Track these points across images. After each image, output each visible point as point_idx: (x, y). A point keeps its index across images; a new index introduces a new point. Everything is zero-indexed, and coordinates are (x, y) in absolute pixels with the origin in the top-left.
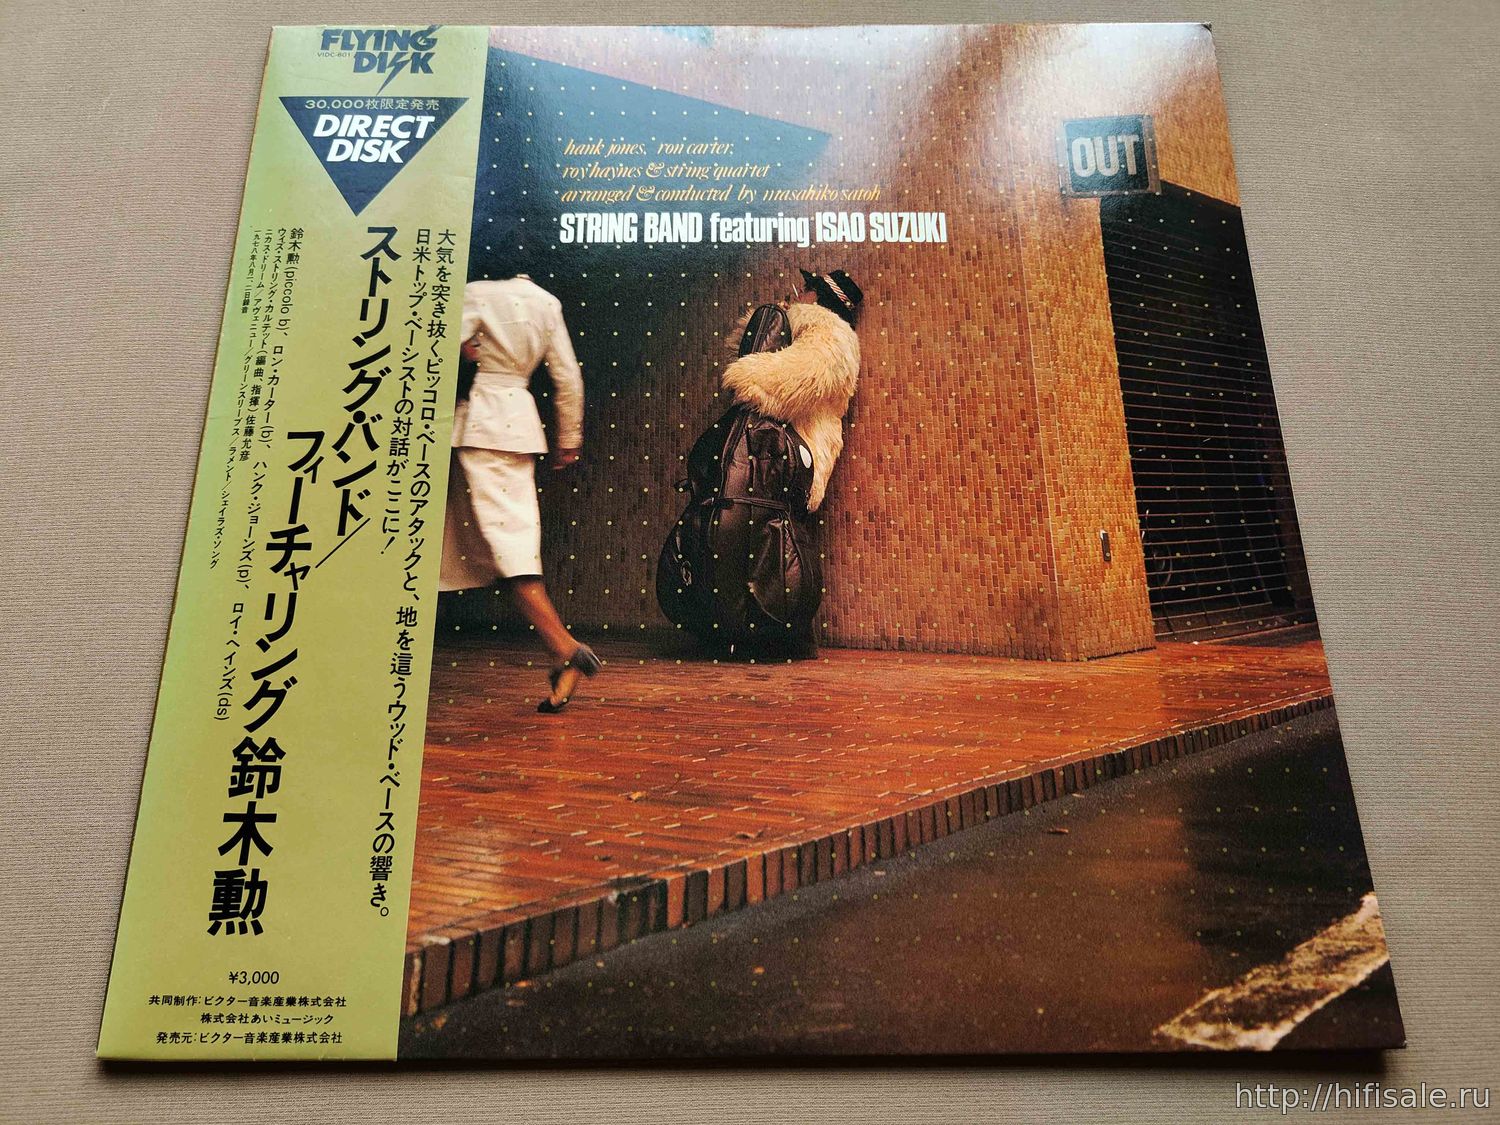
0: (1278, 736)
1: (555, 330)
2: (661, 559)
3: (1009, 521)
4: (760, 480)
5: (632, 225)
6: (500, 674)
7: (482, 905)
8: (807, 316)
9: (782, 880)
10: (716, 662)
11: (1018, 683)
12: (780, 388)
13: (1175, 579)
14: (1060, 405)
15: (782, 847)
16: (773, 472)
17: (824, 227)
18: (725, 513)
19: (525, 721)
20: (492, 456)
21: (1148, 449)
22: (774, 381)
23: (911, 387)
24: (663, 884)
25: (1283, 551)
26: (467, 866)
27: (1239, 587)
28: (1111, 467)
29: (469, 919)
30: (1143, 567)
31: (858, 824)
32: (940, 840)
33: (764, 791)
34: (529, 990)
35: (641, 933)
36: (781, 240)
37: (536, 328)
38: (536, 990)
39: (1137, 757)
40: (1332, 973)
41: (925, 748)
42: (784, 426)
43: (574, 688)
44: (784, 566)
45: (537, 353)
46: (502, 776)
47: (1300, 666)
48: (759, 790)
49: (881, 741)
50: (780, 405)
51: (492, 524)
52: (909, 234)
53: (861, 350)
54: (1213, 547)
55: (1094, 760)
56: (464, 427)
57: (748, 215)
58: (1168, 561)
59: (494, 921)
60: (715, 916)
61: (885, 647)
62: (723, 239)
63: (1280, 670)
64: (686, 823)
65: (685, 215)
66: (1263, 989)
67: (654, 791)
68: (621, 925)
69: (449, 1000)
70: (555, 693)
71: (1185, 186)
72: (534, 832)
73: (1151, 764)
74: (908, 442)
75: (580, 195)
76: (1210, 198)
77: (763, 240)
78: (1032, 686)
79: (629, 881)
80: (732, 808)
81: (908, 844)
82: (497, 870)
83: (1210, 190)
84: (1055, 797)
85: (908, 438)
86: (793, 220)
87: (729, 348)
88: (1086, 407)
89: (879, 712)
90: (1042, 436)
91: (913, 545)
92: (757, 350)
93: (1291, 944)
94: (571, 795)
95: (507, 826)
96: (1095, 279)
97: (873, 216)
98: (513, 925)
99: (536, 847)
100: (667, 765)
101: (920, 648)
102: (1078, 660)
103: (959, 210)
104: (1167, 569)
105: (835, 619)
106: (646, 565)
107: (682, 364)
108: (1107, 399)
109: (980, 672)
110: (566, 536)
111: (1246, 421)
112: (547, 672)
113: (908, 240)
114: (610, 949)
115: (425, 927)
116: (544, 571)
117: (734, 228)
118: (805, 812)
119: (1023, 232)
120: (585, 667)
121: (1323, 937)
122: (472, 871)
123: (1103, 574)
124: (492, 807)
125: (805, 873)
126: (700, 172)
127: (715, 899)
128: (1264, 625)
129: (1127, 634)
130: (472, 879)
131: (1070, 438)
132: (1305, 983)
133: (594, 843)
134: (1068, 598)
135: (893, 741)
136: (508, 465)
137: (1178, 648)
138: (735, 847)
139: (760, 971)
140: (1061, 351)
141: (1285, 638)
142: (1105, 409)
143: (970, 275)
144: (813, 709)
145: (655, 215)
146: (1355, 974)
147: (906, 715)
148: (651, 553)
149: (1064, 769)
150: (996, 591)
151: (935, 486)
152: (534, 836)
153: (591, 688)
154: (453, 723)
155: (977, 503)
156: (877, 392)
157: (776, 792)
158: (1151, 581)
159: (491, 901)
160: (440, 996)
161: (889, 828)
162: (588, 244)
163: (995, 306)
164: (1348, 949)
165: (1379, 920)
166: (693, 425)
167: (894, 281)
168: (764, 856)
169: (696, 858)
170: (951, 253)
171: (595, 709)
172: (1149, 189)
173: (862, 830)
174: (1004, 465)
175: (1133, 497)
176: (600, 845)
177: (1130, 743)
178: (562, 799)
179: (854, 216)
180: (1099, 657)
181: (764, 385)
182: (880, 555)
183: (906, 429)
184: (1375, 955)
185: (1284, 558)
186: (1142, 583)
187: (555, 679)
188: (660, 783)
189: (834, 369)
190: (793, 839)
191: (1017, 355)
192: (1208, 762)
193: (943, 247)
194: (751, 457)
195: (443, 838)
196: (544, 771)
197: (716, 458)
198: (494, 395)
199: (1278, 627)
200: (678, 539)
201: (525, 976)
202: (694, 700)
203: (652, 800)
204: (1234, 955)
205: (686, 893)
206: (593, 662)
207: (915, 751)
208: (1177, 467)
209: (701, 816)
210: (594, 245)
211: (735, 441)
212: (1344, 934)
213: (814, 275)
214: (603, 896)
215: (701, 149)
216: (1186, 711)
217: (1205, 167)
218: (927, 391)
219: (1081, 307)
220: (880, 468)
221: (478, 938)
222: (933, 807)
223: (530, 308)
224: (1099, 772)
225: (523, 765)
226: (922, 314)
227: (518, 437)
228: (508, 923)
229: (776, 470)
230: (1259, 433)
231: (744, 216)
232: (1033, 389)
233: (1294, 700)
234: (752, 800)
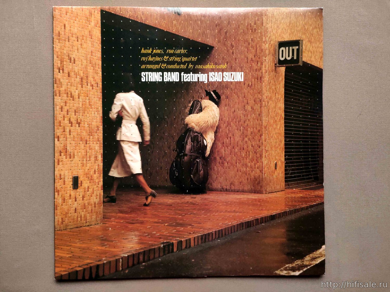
0: (310, 211)
1: (142, 108)
2: (170, 169)
3: (253, 159)
4: (194, 148)
5: (160, 76)
6: (134, 197)
7: (134, 248)
8: (206, 103)
9: (198, 242)
10: (183, 194)
11: (252, 199)
12: (199, 124)
13: (292, 174)
14: (268, 128)
15: (198, 235)
16: (197, 147)
17: (211, 77)
18: (186, 157)
19: (141, 208)
20: (128, 143)
21: (289, 140)
22: (198, 122)
23: (232, 124)
24: (173, 243)
25: (318, 166)
26: (130, 240)
27: (307, 175)
28: (280, 145)
29: (131, 251)
30: (284, 171)
31: (215, 230)
32: (233, 233)
33: (194, 223)
34: (145, 265)
35: (169, 253)
36: (200, 81)
37: (137, 107)
38: (146, 265)
39: (277, 216)
40: (313, 261)
41: (230, 214)
42: (200, 134)
43: (151, 201)
44: (200, 171)
45: (138, 114)
46: (136, 220)
47: (317, 195)
48: (193, 223)
49: (221, 212)
50: (199, 129)
51: (130, 160)
52: (233, 79)
53: (220, 113)
54: (302, 165)
55: (268, 216)
56: (121, 135)
57: (191, 73)
58: (290, 169)
59: (136, 251)
60: (184, 249)
61: (222, 190)
62: (185, 81)
63: (313, 196)
64: (177, 230)
65: (174, 73)
66: (298, 264)
67: (170, 223)
68: (164, 252)
69: (128, 267)
70: (147, 202)
71: (309, 63)
72: (144, 232)
73: (280, 217)
74: (230, 139)
75: (146, 66)
76: (315, 66)
77: (195, 81)
78: (255, 200)
79: (166, 243)
80: (187, 227)
81: (225, 234)
82: (137, 241)
83: (316, 64)
84: (258, 224)
85: (230, 138)
86: (203, 74)
87: (186, 112)
88: (275, 129)
89: (220, 206)
90: (263, 137)
91: (230, 165)
92: (194, 113)
93: (305, 256)
94: (152, 224)
95: (138, 231)
96: (281, 92)
97: (224, 73)
98: (140, 252)
99: (145, 236)
100: (173, 218)
101: (230, 191)
102: (266, 193)
103: (247, 71)
104: (290, 171)
105: (211, 184)
106: (167, 171)
107: (174, 117)
108: (280, 126)
109: (244, 196)
110: (147, 163)
111: (314, 132)
112: (145, 197)
113: (233, 81)
114: (162, 256)
115: (122, 253)
116: (143, 172)
117: (187, 77)
118: (203, 228)
119: (264, 77)
120: (154, 196)
121: (312, 254)
122: (131, 241)
123: (274, 172)
124: (135, 227)
125: (203, 240)
126: (178, 59)
127: (184, 247)
128: (311, 185)
129: (278, 187)
130: (131, 243)
131: (270, 137)
132: (307, 263)
133: (157, 235)
134: (266, 178)
135: (223, 212)
136: (132, 145)
137: (290, 190)
138: (188, 235)
139: (193, 260)
140: (270, 114)
141: (316, 188)
142: (280, 129)
143: (249, 91)
144: (206, 205)
145: (166, 73)
146: (317, 261)
147: (227, 206)
148: (168, 168)
149: (261, 218)
150: (249, 177)
151: (236, 150)
152: (144, 233)
153: (156, 200)
154: (124, 209)
155: (246, 155)
156: (223, 125)
157: (196, 223)
158: (286, 174)
159: (136, 247)
160: (126, 266)
161: (221, 231)
162: (149, 82)
163: (254, 100)
164: (317, 256)
165: (325, 251)
166: (177, 134)
167: (229, 93)
168: (194, 237)
169: (179, 237)
170: (244, 85)
171: (156, 205)
172: (299, 64)
173: (216, 232)
174: (253, 145)
175: (284, 153)
176: (159, 235)
177: (276, 212)
178: (150, 225)
179: (219, 73)
180: (271, 193)
181: (195, 123)
182: (222, 168)
183: (230, 135)
184: (322, 258)
185: (318, 168)
186: (283, 175)
187: (147, 198)
188: (172, 222)
189: (213, 119)
190: (200, 234)
191: (259, 114)
192: (293, 217)
193: (242, 83)
194: (192, 143)
195: (124, 234)
196: (146, 219)
197: (183, 143)
198: (128, 126)
199: (314, 185)
200: (174, 164)
201: (144, 262)
202: (179, 203)
203: (170, 225)
204: (293, 258)
205: (178, 245)
206: (155, 194)
207: (228, 214)
208: (296, 145)
209: (181, 229)
210: (151, 82)
211: (188, 139)
212: (317, 254)
213: (208, 91)
214: (160, 246)
215: (178, 52)
216: (290, 205)
217: (315, 57)
218: (236, 125)
219: (277, 101)
220: (223, 145)
221: (133, 255)
222: (231, 227)
223: (135, 101)
224: (268, 219)
225: (141, 218)
226: (236, 103)
227: (134, 138)
228: (140, 251)
229: (198, 146)
230: (317, 135)
231: (190, 74)
232: (262, 124)
233: (315, 203)
234: (192, 225)
